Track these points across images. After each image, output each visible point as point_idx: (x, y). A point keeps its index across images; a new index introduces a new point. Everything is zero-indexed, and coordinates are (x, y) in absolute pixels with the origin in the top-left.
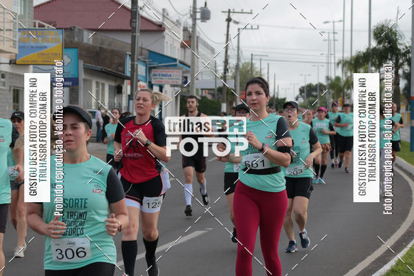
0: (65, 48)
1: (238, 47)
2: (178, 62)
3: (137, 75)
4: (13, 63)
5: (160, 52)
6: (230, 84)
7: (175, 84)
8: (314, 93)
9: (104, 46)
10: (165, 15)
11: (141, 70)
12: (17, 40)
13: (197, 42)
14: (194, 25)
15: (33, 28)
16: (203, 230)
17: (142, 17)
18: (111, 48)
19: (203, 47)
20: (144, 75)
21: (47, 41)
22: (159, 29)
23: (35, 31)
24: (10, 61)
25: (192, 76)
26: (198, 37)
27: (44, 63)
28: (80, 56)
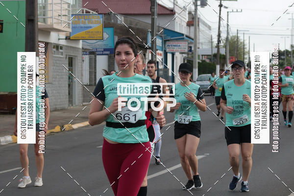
0: (105, 27)
1: (228, 25)
2: (185, 36)
3: (156, 45)
4: (68, 38)
5: (172, 30)
6: (223, 51)
7: (183, 51)
8: (282, 57)
9: (132, 26)
10: (175, 3)
11: (159, 42)
12: (70, 22)
13: (198, 22)
14: (196, 10)
15: (81, 14)
16: (203, 155)
17: (159, 5)
18: (137, 27)
19: (202, 25)
20: (161, 46)
21: (91, 23)
22: (171, 13)
23: (83, 16)
24: (66, 38)
25: (195, 46)
26: (198, 18)
27: (90, 38)
28: (115, 33)
